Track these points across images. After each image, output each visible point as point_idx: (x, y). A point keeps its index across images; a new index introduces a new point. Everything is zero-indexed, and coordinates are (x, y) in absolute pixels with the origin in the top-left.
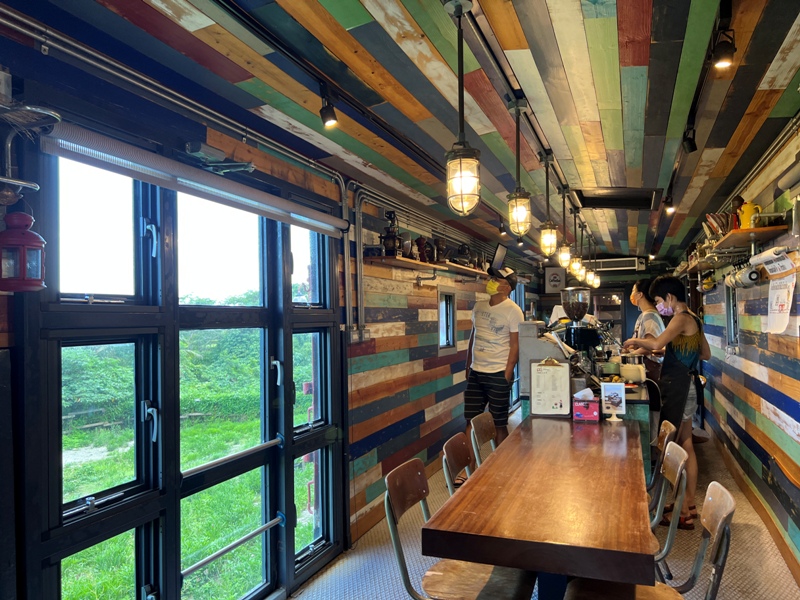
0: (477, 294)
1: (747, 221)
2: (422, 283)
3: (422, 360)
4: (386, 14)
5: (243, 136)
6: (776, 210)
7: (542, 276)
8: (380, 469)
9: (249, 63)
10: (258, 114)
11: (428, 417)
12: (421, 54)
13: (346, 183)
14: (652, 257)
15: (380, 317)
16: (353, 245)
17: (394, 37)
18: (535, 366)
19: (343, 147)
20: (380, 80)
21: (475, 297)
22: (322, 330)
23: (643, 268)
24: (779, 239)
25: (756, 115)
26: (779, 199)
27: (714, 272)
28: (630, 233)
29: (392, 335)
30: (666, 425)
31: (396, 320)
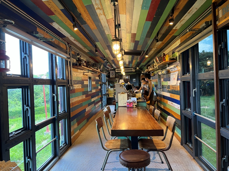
0: (96, 77)
1: (167, 59)
2: (85, 74)
3: (85, 95)
4: (96, 3)
5: (45, 30)
6: (173, 57)
7: (109, 73)
8: (77, 124)
9: (55, 11)
10: (51, 24)
11: (87, 110)
12: (100, 13)
13: (68, 44)
14: (138, 68)
15: (76, 83)
16: (70, 62)
17: (95, 8)
18: (119, 94)
19: (71, 35)
20: (88, 19)
21: (95, 78)
22: (63, 86)
23: (134, 71)
24: (173, 63)
25: (171, 35)
26: (174, 54)
27: (154, 72)
28: (133, 62)
29: (79, 88)
30: (151, 107)
31: (79, 84)
